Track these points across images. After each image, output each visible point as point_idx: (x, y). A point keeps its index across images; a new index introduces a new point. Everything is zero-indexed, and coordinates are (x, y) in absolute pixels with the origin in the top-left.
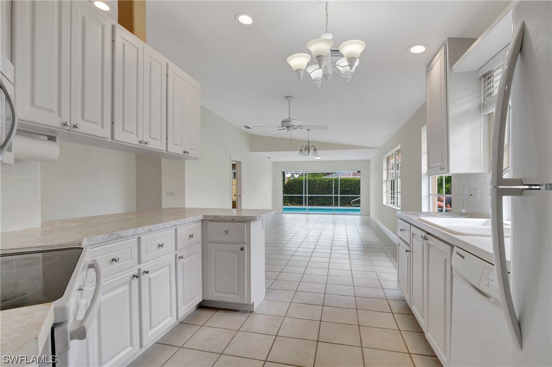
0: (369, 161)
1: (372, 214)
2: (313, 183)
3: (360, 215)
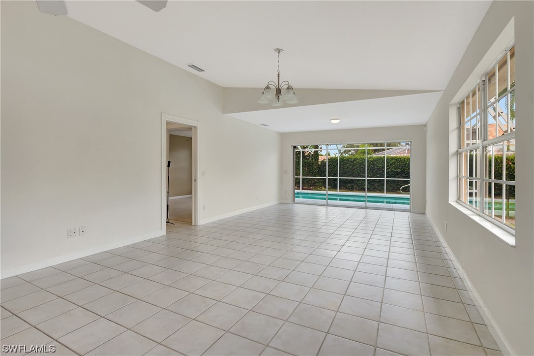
0: (425, 126)
1: (428, 211)
2: (352, 162)
3: (409, 211)
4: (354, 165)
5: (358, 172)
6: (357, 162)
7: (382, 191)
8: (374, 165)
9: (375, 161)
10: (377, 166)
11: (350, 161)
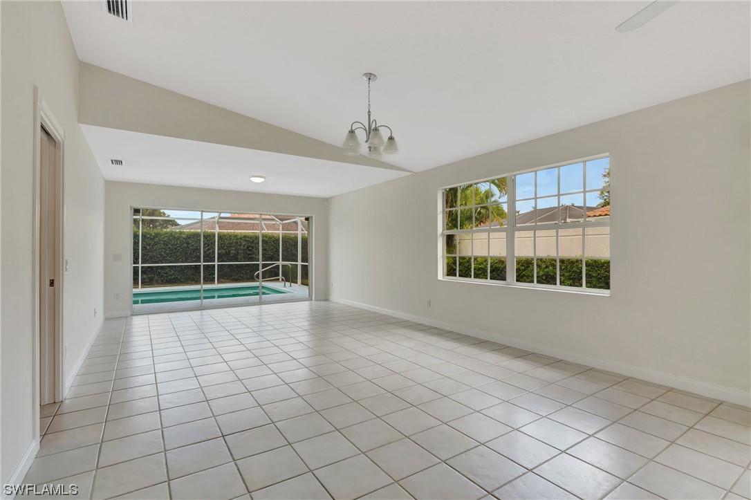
0: (327, 200)
4: (156, 244)
5: (161, 255)
6: (160, 240)
7: (197, 282)
8: (188, 243)
9: (189, 238)
10: (193, 245)
11: (148, 238)
